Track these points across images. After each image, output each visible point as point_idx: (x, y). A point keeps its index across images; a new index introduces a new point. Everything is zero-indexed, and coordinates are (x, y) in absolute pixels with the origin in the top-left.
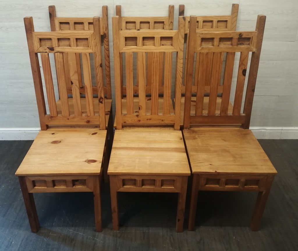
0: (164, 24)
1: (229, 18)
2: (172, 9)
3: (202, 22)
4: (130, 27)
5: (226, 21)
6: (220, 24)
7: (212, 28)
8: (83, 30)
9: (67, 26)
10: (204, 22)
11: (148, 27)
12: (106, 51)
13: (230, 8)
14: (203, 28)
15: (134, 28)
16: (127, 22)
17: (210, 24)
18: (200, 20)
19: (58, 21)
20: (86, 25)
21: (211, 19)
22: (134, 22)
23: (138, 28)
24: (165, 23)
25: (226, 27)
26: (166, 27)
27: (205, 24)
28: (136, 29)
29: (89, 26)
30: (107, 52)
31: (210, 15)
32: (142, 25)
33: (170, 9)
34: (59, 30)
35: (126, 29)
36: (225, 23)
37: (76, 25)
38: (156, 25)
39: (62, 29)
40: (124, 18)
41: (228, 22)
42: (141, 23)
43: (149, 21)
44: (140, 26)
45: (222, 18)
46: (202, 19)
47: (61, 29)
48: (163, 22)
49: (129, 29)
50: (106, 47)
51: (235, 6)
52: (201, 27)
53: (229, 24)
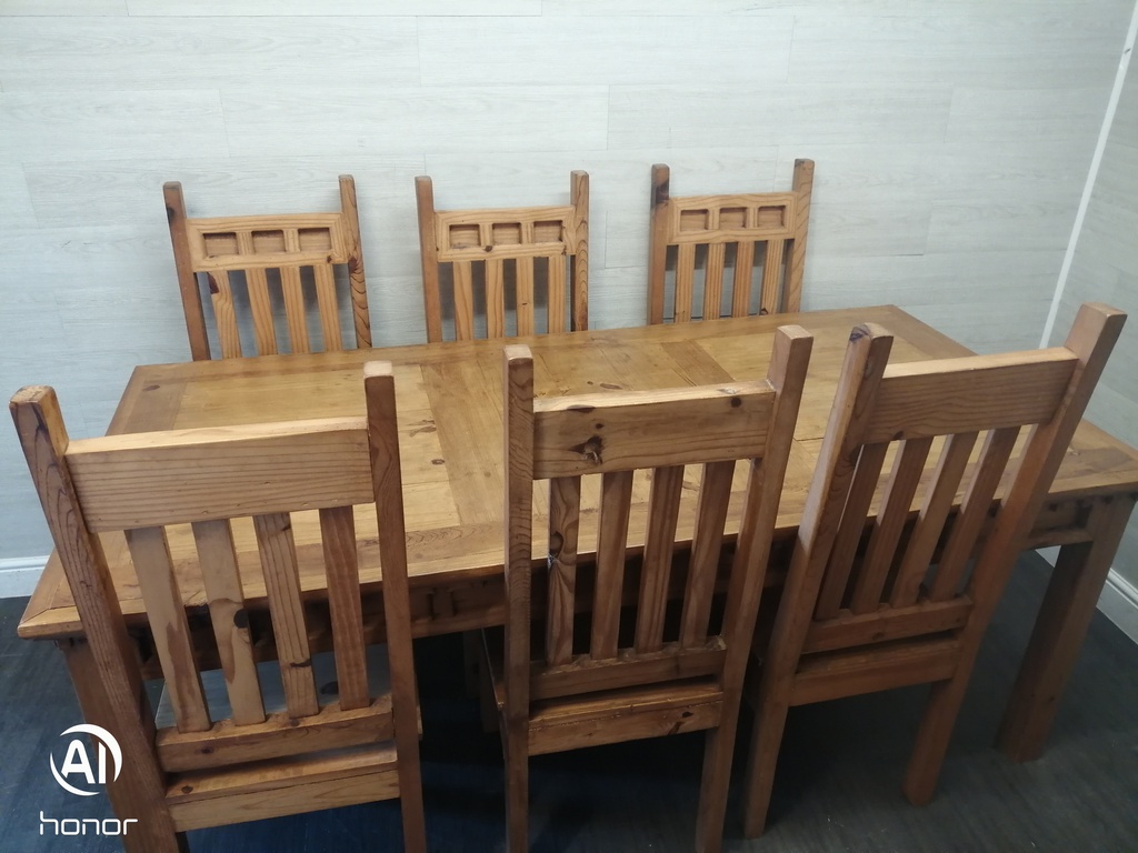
0: (562, 228)
1: (791, 198)
2: (583, 183)
3: (717, 213)
4: (463, 241)
5: (782, 208)
6: (766, 216)
7: (744, 226)
8: (280, 251)
9: (228, 243)
10: (723, 210)
11: (516, 236)
12: (358, 309)
13: (789, 171)
14: (720, 228)
15: (476, 242)
16: (452, 228)
17: (738, 216)
18: (714, 208)
19: (199, 230)
20: (290, 236)
21: (741, 204)
22: (476, 227)
23: (488, 244)
24: (564, 224)
25: (782, 224)
26: (570, 235)
27: (725, 215)
28: (479, 244)
29: (299, 240)
30: (362, 312)
31: (740, 193)
32: (497, 231)
33: (578, 183)
34: (204, 258)
35: (452, 246)
36: (780, 212)
37: (258, 239)
38: (540, 230)
39: (210, 252)
40: (442, 216)
41: (788, 208)
42: (495, 226)
43: (518, 221)
44: (493, 235)
45: (770, 199)
46: (718, 203)
47: (207, 253)
48: (559, 223)
49: (461, 247)
50: (358, 297)
51: (805, 165)
52: (716, 226)
53: (789, 215)
